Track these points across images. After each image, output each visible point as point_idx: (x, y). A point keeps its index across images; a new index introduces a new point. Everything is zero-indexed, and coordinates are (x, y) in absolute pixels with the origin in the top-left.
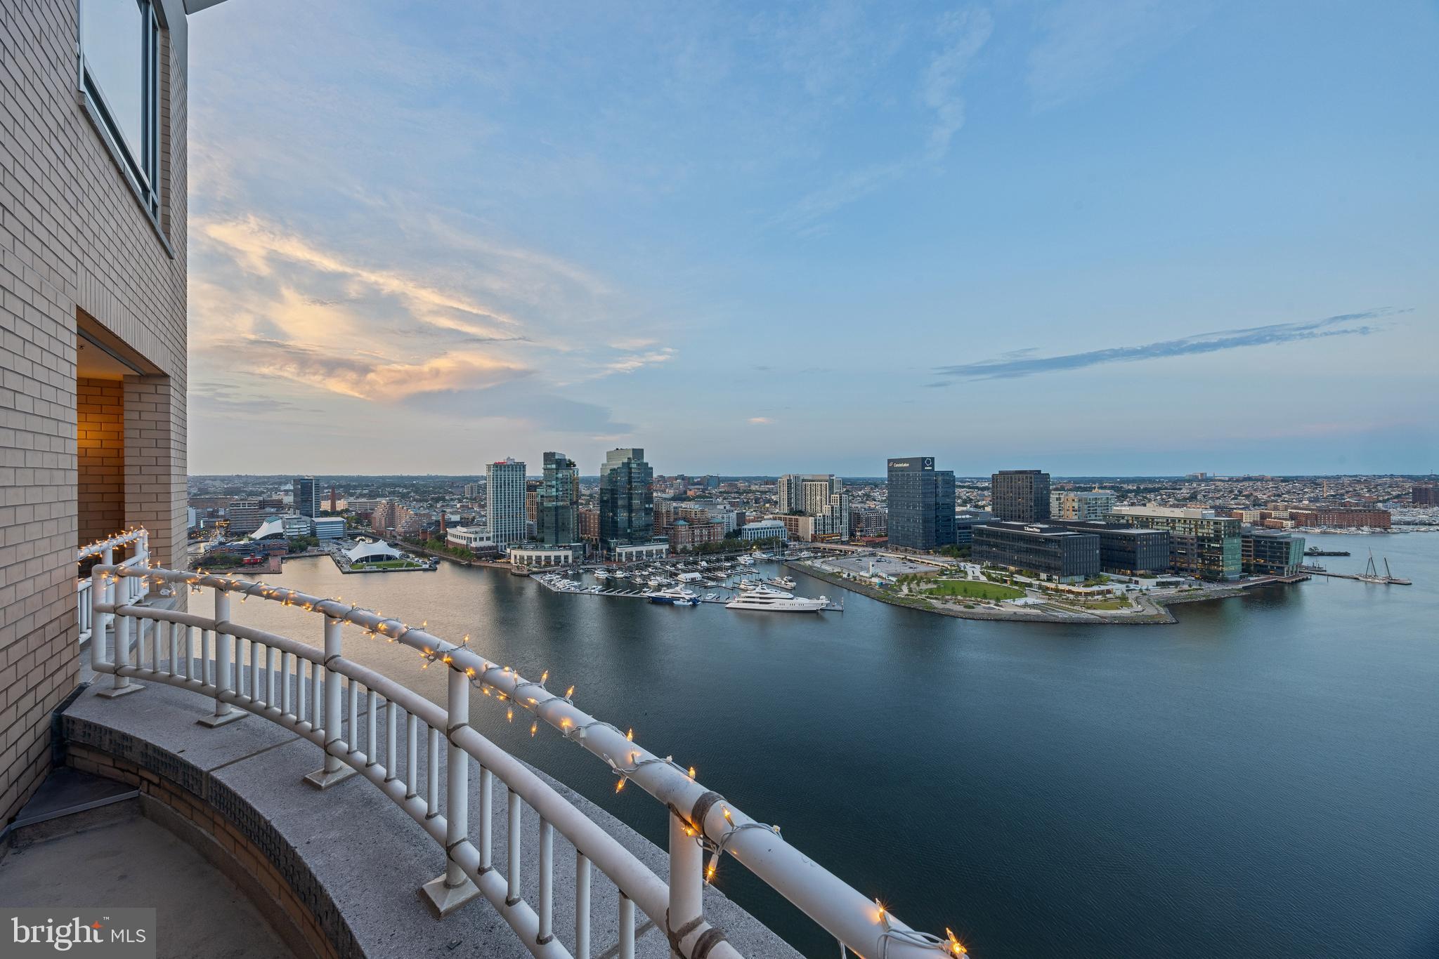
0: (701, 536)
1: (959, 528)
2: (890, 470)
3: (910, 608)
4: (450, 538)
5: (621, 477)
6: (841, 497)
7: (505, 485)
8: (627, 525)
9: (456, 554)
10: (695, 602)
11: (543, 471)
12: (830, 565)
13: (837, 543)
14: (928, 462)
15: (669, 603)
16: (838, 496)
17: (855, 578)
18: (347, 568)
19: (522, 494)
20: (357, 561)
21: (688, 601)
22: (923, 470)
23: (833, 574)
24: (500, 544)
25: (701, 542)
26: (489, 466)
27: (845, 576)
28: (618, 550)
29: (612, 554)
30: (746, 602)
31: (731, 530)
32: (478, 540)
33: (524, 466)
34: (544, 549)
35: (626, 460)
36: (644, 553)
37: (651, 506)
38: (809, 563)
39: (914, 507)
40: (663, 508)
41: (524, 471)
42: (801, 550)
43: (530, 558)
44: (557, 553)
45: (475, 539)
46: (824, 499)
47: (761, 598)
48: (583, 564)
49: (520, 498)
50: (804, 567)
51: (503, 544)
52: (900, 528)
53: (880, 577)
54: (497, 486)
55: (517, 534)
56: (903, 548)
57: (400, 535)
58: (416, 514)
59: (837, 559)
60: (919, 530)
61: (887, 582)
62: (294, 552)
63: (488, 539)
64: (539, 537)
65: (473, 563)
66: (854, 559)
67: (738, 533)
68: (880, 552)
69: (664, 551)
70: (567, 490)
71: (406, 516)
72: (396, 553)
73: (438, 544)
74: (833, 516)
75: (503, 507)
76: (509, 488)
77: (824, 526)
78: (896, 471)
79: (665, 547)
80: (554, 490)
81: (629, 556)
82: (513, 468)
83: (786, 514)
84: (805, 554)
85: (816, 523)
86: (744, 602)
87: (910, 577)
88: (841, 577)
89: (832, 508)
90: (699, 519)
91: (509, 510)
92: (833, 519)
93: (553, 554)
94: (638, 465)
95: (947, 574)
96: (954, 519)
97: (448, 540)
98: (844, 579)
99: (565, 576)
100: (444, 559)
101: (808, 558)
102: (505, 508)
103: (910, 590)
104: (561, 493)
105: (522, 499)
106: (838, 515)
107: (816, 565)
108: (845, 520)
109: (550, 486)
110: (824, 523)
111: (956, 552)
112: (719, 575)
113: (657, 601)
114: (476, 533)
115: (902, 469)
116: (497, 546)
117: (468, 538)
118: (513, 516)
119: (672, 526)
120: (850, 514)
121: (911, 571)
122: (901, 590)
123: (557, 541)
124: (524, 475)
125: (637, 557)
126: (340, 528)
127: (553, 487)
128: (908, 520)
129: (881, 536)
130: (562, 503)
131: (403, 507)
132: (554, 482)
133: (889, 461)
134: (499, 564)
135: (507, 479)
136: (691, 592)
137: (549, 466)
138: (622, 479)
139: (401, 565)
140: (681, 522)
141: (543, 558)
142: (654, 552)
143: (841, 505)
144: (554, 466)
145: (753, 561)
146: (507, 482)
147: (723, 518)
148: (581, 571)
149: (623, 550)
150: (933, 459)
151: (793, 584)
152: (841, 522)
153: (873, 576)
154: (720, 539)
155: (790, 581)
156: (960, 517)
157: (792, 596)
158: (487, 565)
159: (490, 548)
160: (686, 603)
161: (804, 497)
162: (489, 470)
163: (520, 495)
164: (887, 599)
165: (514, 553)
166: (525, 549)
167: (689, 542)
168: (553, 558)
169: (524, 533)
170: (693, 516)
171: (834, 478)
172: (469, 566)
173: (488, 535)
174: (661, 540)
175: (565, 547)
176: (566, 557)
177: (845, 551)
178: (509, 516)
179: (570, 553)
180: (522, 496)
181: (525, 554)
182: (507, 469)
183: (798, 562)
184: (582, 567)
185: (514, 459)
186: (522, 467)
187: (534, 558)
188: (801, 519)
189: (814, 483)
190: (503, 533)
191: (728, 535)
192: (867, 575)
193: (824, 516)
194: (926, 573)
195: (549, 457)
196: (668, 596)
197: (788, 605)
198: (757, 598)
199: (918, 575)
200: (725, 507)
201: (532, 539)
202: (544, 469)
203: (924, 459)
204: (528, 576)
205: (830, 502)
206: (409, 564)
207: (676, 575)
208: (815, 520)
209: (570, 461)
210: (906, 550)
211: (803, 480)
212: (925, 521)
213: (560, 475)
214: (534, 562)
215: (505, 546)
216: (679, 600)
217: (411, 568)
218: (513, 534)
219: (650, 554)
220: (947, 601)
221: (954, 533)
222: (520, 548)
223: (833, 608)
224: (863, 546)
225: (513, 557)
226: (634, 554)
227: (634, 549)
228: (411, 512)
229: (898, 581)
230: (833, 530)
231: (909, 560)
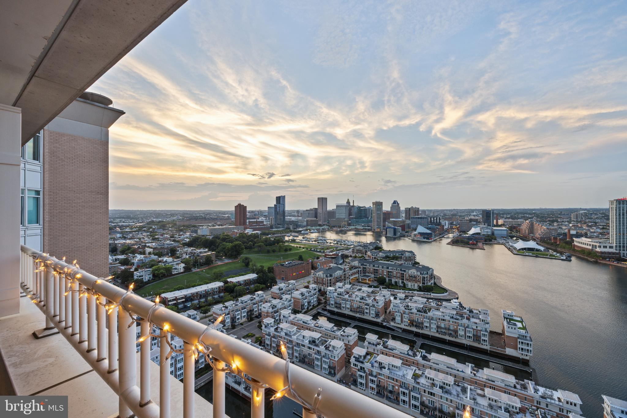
4: (575, 243)
9: (584, 253)
18: (515, 252)
20: (520, 249)
24: (622, 252)
26: (611, 202)
32: (602, 247)
45: (600, 247)
54: (620, 214)
57: (538, 239)
58: (548, 229)
62: (487, 241)
63: (611, 247)
65: (599, 261)
71: (541, 229)
72: (542, 248)
73: (567, 246)
97: (574, 245)
100: (574, 255)
114: (600, 243)
116: (620, 253)
117: (593, 245)
126: (505, 233)
131: (539, 225)
134: (623, 265)
139: (547, 255)
158: (612, 264)
159: (613, 253)
162: (612, 204)
172: (596, 263)
173: (611, 245)
190: (625, 245)
206: (551, 255)
217: (552, 257)
228: (545, 227)
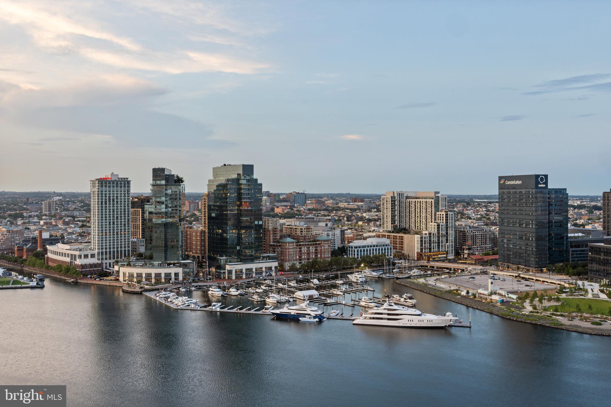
0: (308, 254)
1: (572, 247)
2: (501, 187)
3: (536, 325)
4: (50, 255)
5: (231, 194)
6: (447, 215)
7: (110, 201)
8: (236, 242)
9: (60, 271)
10: (320, 319)
11: (151, 187)
12: (445, 282)
13: (443, 261)
14: (542, 179)
15: (294, 319)
16: (444, 213)
17: (474, 295)
19: (127, 210)
21: (315, 317)
22: (537, 187)
23: (450, 292)
24: (104, 261)
25: (308, 259)
26: (93, 182)
27: (464, 293)
28: (228, 267)
29: (222, 271)
30: (374, 318)
31: (336, 248)
32: (83, 256)
33: (129, 182)
34: (153, 266)
35: (235, 176)
36: (254, 270)
37: (260, 223)
38: (422, 280)
39: (528, 224)
40: (270, 225)
41: (129, 187)
42: (410, 268)
43: (139, 275)
44: (168, 270)
45: (80, 257)
46: (429, 216)
47: (389, 314)
48: (194, 281)
49: (125, 214)
50: (418, 284)
51: (108, 261)
52: (511, 246)
53: (500, 294)
54: (102, 202)
55: (121, 251)
56: (514, 266)
58: (8, 231)
59: (450, 277)
60: (533, 247)
61: (508, 299)
63: (93, 256)
64: (148, 253)
65: (79, 281)
66: (467, 277)
67: (343, 250)
68: (492, 270)
69: (273, 269)
70: (176, 206)
73: (38, 261)
74: (439, 233)
75: (108, 224)
76: (113, 204)
77: (430, 244)
78: (508, 188)
79: (274, 264)
80: (164, 206)
81: (239, 274)
82: (117, 184)
83: (390, 232)
84: (415, 272)
85: (422, 241)
86: (371, 318)
87: (531, 294)
88: (459, 294)
89: (438, 225)
90: (305, 236)
91: (114, 227)
92: (439, 237)
93: (163, 271)
94: (248, 181)
95: (566, 292)
96: (567, 237)
97: (48, 258)
98: (463, 296)
99: (179, 294)
100: (47, 277)
101: (420, 276)
102: (110, 224)
103: (535, 307)
104: (170, 210)
105: (127, 215)
106: (444, 233)
107: (430, 282)
108: (451, 238)
109: (159, 202)
110: (430, 241)
111: (571, 270)
112: (335, 292)
113: (281, 318)
114: (80, 250)
115: (514, 187)
116: (102, 263)
117: (72, 255)
118: (117, 233)
119: (278, 244)
120: (456, 231)
121: (527, 289)
122: (524, 307)
123: (166, 260)
124: (128, 191)
125: (246, 274)
127: (163, 203)
128: (521, 238)
129: (488, 254)
130: (171, 220)
132: (163, 199)
133: (500, 178)
134: (106, 282)
135: (112, 195)
136: (316, 308)
137: (158, 182)
138: (232, 195)
139: (8, 283)
140: (289, 240)
141: (153, 276)
142: (264, 269)
143: (447, 222)
144: (163, 182)
145: (364, 279)
146: (112, 198)
147: (328, 235)
148: (193, 289)
149: (233, 267)
150: (546, 176)
151: (414, 301)
152: (447, 240)
153: (491, 294)
154: (327, 256)
155: (411, 298)
156: (572, 235)
157: (419, 312)
158: (94, 282)
159: (95, 265)
160: (312, 320)
161: (408, 214)
162: (94, 186)
163: (125, 211)
164: (513, 316)
165: (122, 270)
166: (135, 266)
167: (296, 260)
168: (163, 276)
169: (129, 251)
170: (299, 233)
171: (439, 195)
172: (76, 284)
173: (93, 252)
174: (269, 258)
175: (174, 264)
176: (176, 275)
177: (454, 269)
178: (114, 232)
179: (180, 270)
180: (127, 213)
181: (135, 271)
182: (111, 185)
183: (409, 280)
184: (193, 284)
185: (118, 175)
186: (126, 183)
187: (144, 276)
188: (406, 236)
189: (419, 200)
190: (108, 250)
191: (334, 253)
192: (486, 292)
193: (430, 234)
194: (546, 290)
195: (158, 173)
196: (293, 312)
197: (416, 322)
198: (385, 314)
199: (539, 293)
200: (327, 225)
201: (140, 256)
202: (153, 185)
203: (537, 176)
204: (141, 293)
205: (435, 219)
206: (14, 282)
207: (293, 293)
208: (421, 238)
209: (178, 177)
210: (518, 268)
211: (407, 197)
212: (539, 239)
213: (169, 192)
214: (144, 280)
215: (110, 264)
216: (305, 317)
217: (15, 286)
218: (118, 251)
219: (259, 271)
220: (573, 318)
221: (567, 251)
222: (129, 265)
223: (460, 325)
224: (472, 264)
225: (121, 275)
226: (244, 271)
227: (244, 267)
228: (4, 229)
229: (519, 298)
230: (439, 248)
231: (523, 278)
